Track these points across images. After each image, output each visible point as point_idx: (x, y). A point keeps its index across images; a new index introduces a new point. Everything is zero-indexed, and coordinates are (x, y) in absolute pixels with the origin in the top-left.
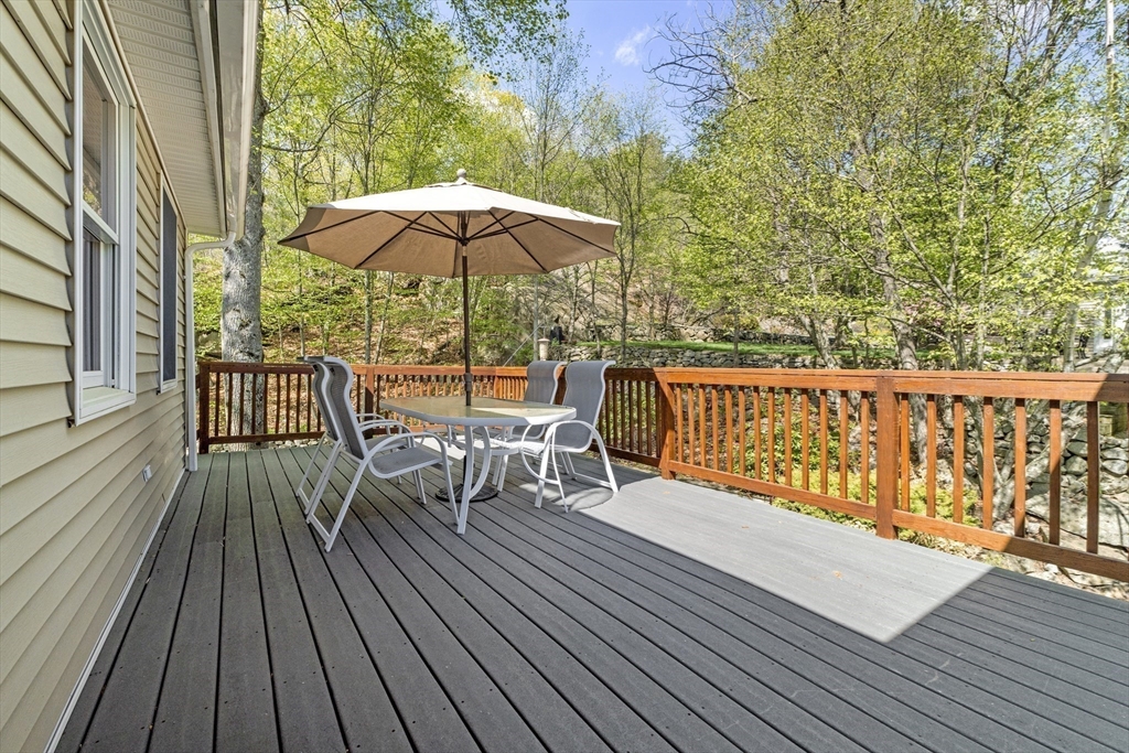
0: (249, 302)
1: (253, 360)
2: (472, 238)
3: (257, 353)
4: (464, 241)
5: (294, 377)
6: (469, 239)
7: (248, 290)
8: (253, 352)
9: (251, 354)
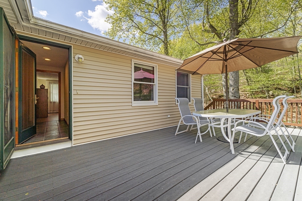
0: (234, 84)
1: (236, 98)
2: (229, 59)
3: (237, 96)
4: (226, 60)
5: (233, 102)
6: (228, 59)
7: (234, 80)
8: (236, 96)
9: (235, 97)
